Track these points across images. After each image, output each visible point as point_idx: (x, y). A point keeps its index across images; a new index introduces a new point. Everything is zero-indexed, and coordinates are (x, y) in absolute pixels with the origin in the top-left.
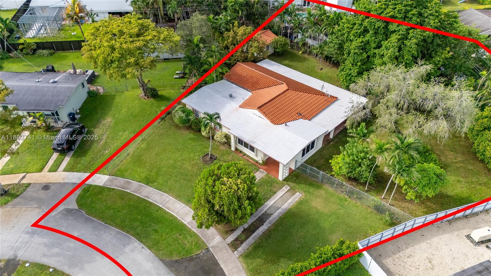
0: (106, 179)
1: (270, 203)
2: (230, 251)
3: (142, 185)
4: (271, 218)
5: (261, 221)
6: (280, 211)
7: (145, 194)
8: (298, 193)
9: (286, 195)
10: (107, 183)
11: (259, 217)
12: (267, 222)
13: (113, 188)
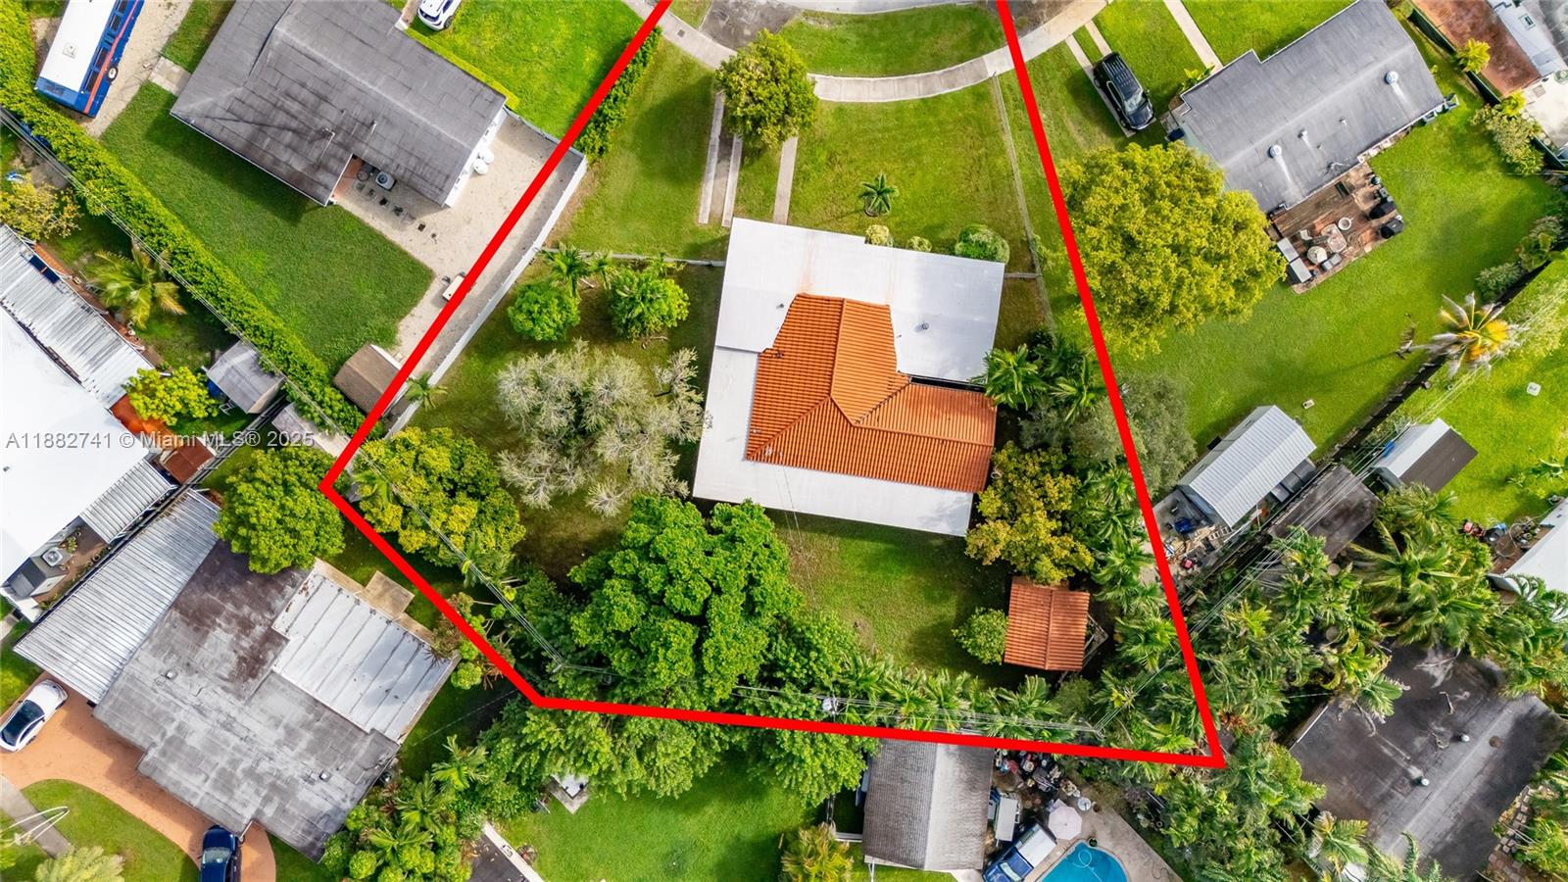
1: (733, 178)
4: (716, 154)
5: (726, 142)
6: (712, 174)
8: (706, 221)
9: (720, 208)
11: (731, 146)
12: (717, 144)
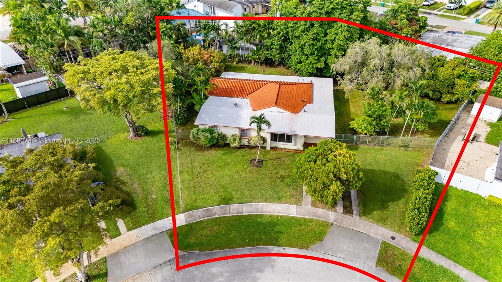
0: (184, 217)
2: (351, 217)
3: (223, 207)
7: (236, 211)
10: (188, 220)
13: (200, 221)
